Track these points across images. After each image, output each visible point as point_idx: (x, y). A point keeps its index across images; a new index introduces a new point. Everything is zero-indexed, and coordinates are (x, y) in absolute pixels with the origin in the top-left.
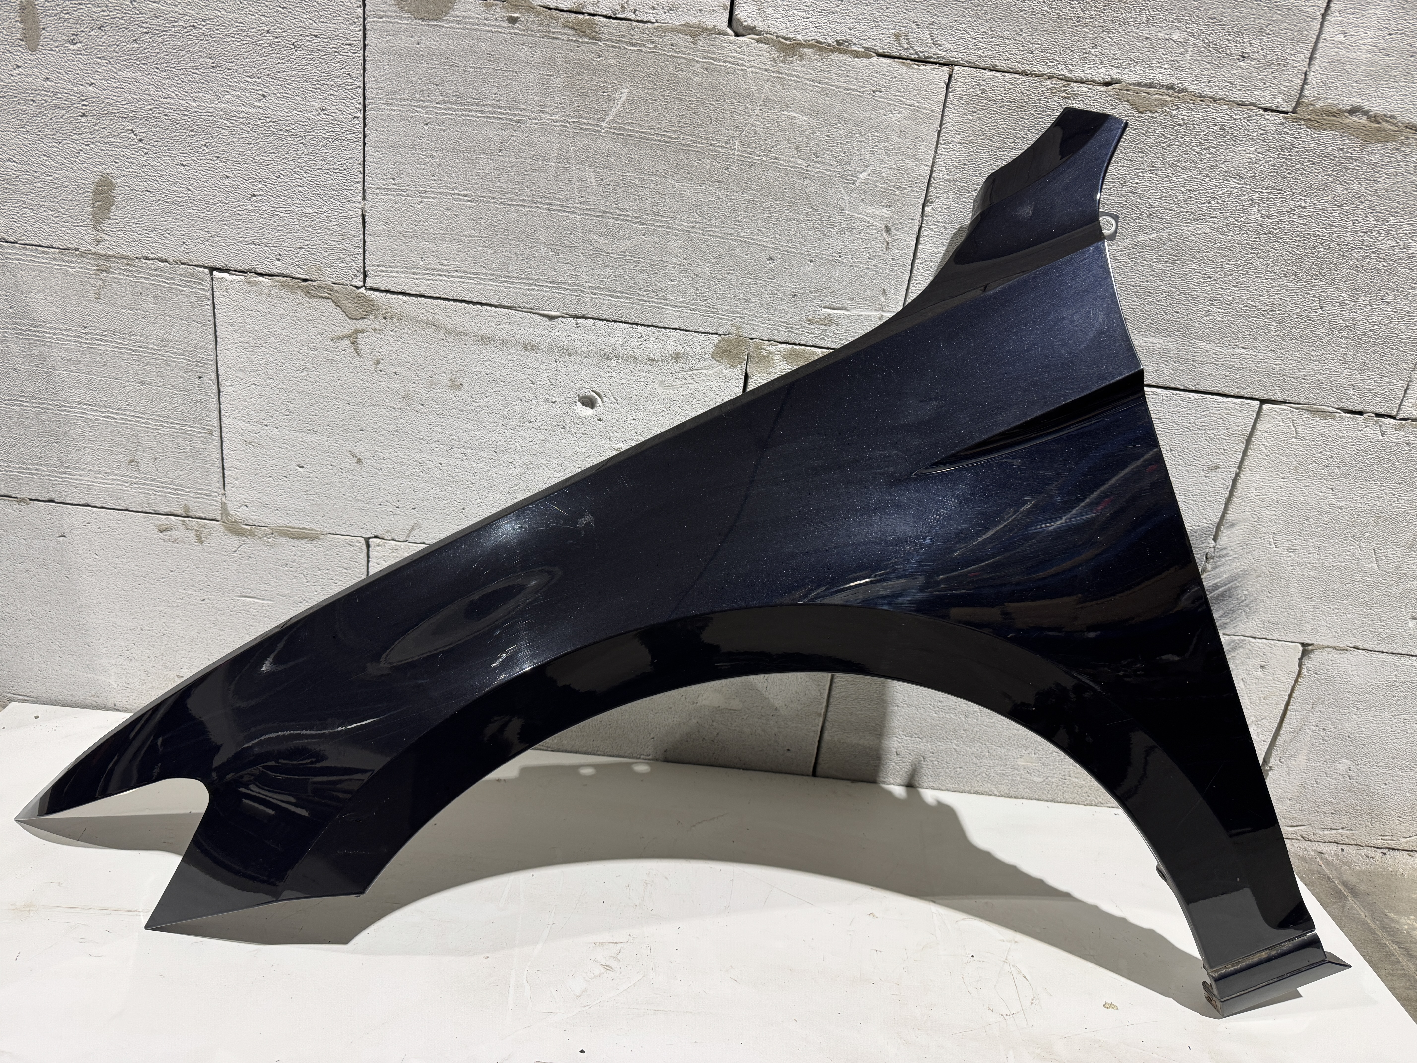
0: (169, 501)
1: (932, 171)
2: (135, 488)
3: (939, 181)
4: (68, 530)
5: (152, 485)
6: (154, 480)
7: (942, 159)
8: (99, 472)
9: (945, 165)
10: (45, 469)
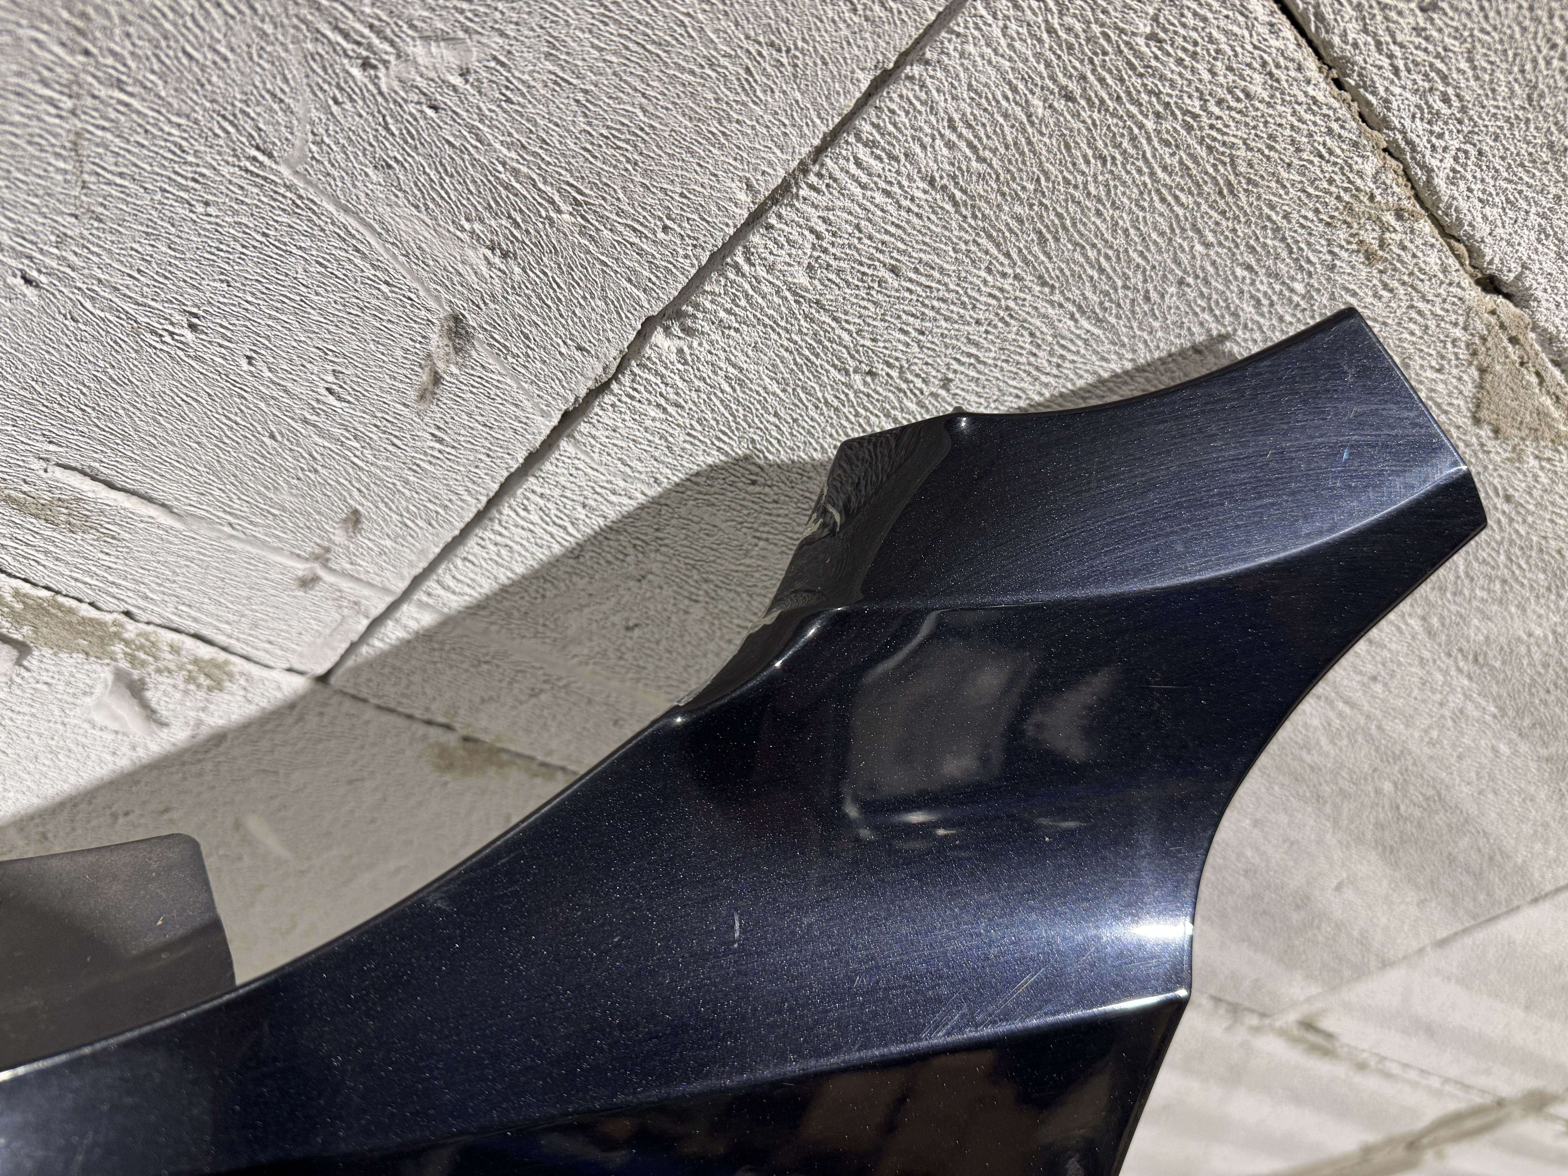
1: (756, 218)
3: (762, 272)
7: (822, 200)
9: (821, 227)
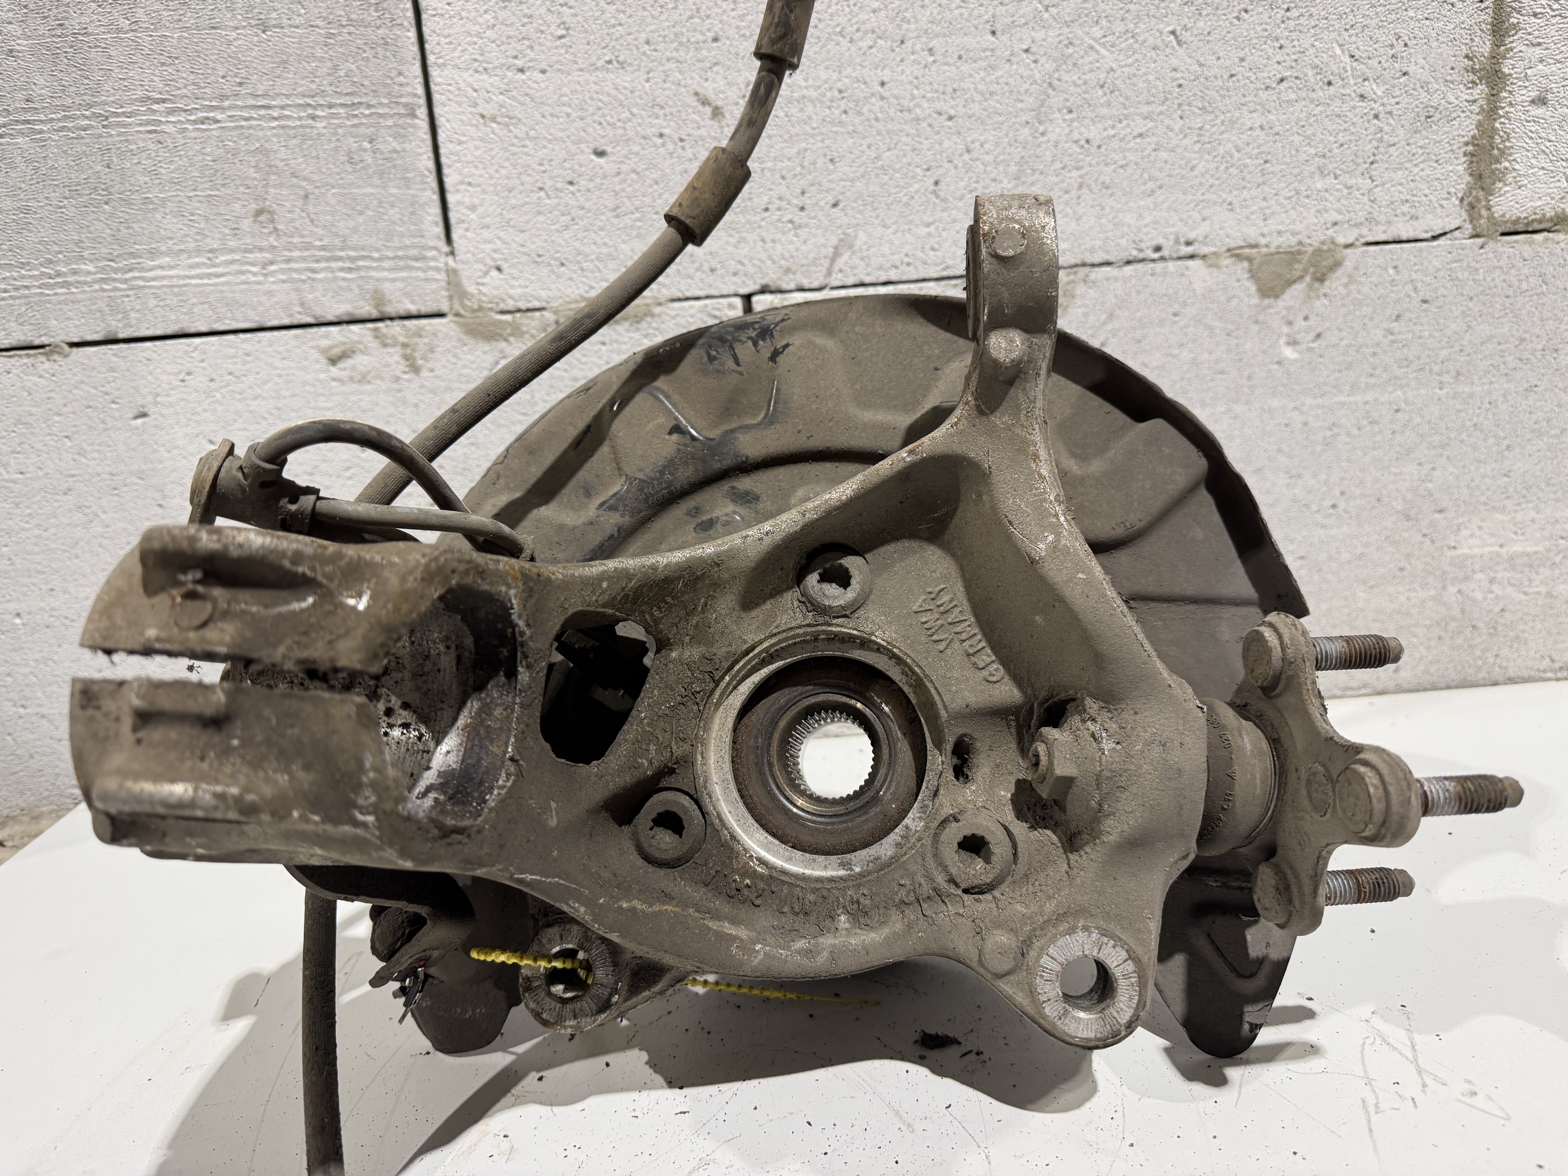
0: (341, 288)
2: (272, 273)
4: (150, 398)
5: (304, 259)
6: (308, 246)
8: (198, 251)
10: (91, 268)
